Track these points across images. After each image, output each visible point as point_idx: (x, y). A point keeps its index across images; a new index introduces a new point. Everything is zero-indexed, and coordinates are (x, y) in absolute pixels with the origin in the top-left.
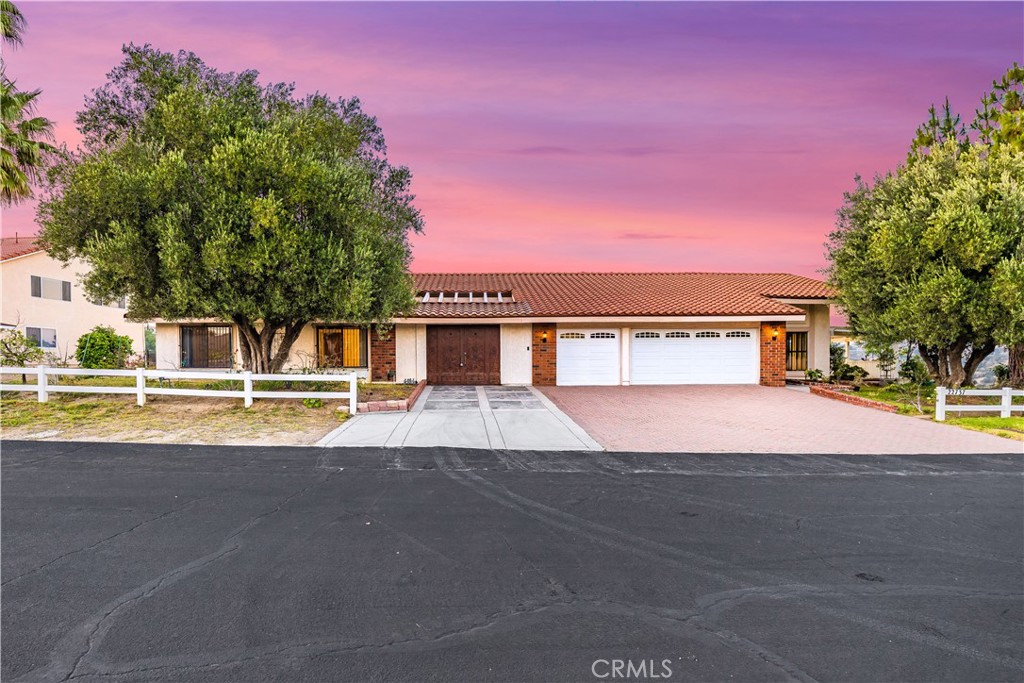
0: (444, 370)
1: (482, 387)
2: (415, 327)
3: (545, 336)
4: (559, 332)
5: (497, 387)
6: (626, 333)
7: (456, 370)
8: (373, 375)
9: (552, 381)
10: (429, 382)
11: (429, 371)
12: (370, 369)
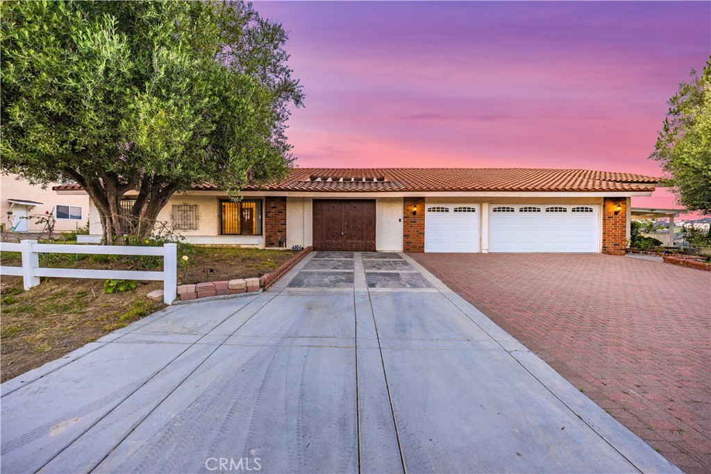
0: (328, 238)
1: (359, 253)
2: (303, 200)
3: (415, 209)
4: (427, 206)
5: (373, 254)
6: (485, 207)
7: (338, 239)
8: (266, 241)
9: (421, 248)
10: (314, 249)
11: (314, 239)
12: (264, 236)
